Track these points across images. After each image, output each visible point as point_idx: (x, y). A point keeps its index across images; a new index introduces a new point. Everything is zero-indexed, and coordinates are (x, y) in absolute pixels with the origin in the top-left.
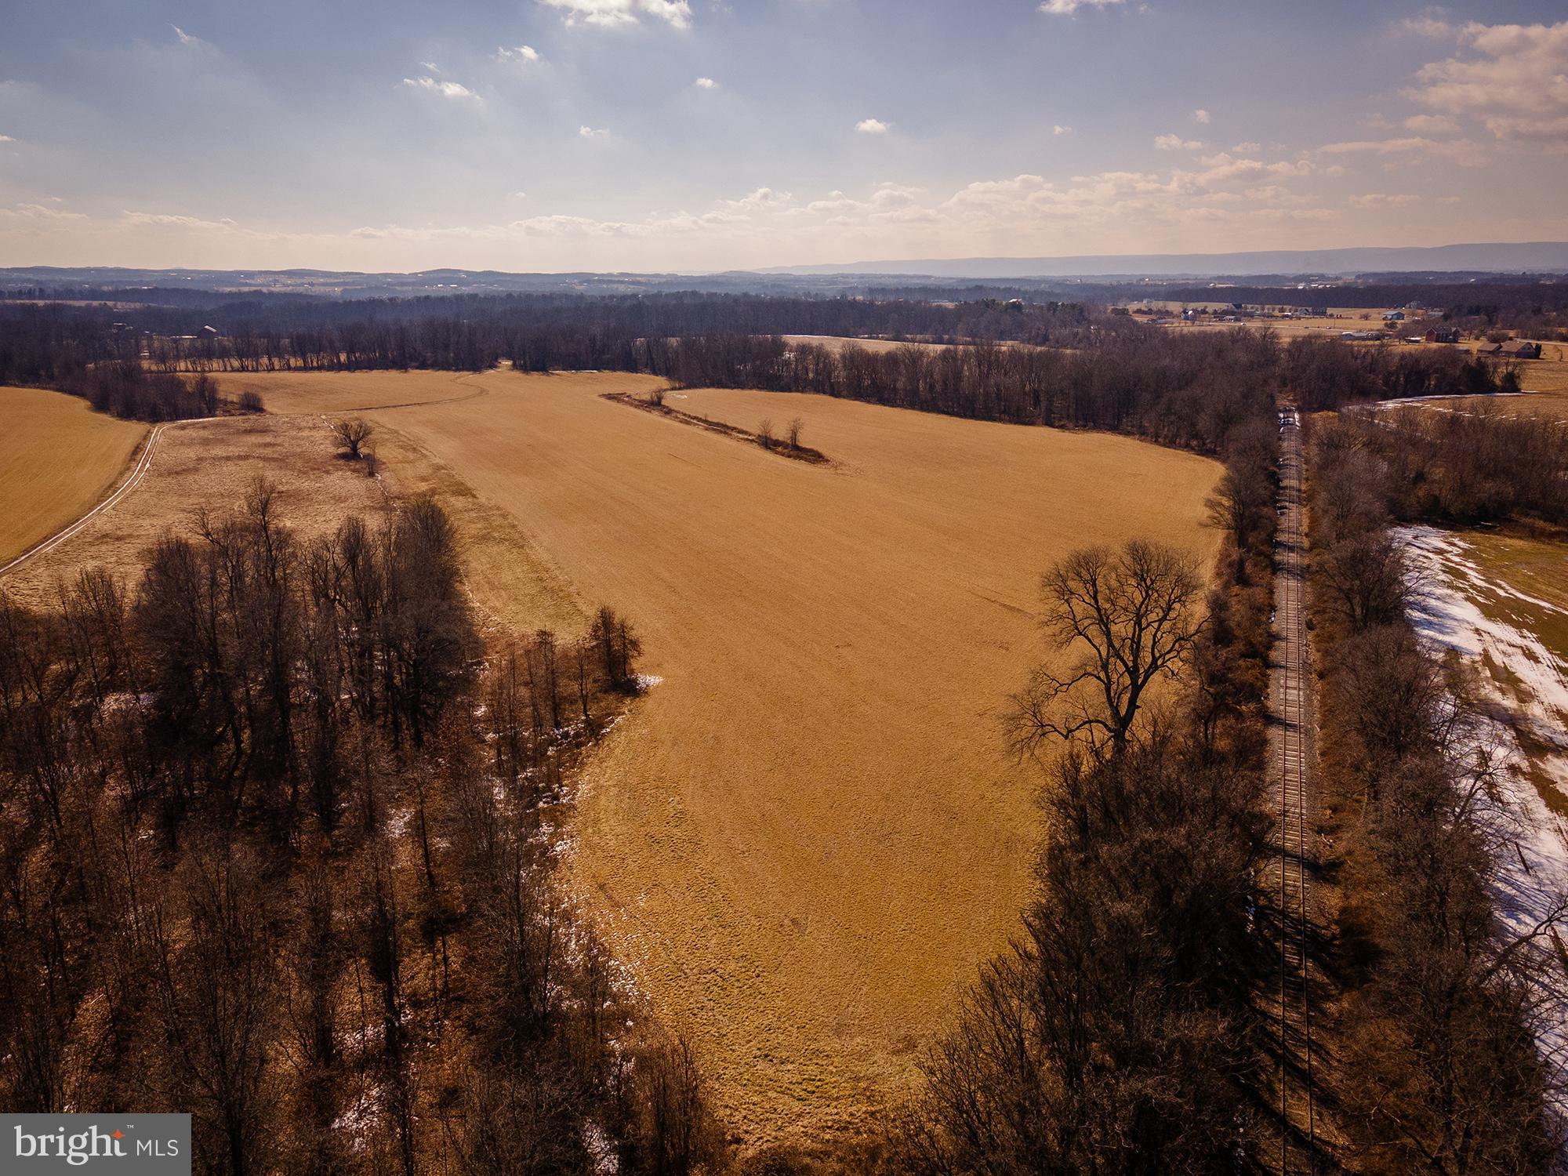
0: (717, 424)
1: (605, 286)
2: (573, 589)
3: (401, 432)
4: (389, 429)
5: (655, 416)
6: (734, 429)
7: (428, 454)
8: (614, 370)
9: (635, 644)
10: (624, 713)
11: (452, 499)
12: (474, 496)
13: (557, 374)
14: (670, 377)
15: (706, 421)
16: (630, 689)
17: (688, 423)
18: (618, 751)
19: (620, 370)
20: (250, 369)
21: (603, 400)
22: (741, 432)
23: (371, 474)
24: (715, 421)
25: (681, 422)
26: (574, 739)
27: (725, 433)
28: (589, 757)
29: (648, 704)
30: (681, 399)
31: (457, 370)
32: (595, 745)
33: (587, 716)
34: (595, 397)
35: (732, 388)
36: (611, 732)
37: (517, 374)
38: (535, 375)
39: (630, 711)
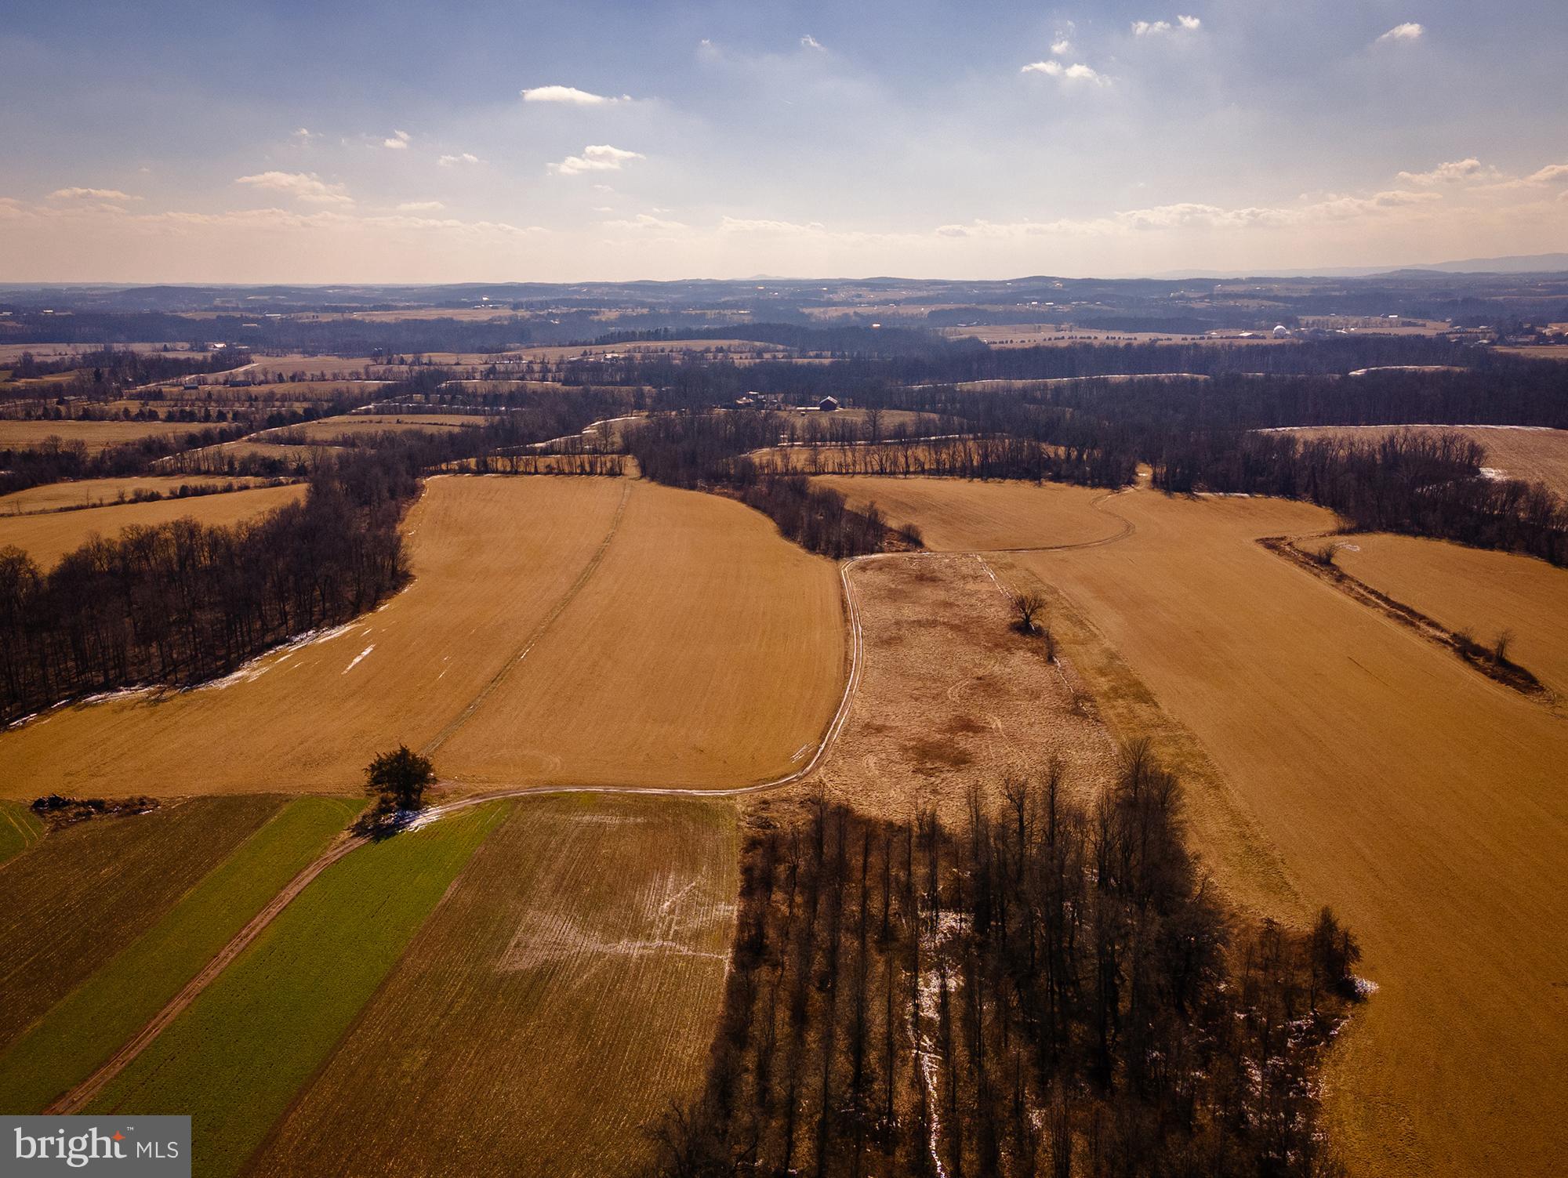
0: (1401, 607)
1: (1232, 303)
2: (1276, 854)
3: (1062, 593)
4: (1049, 587)
5: (1323, 585)
6: (1422, 618)
7: (1097, 632)
8: (1268, 493)
9: (1356, 951)
10: (1347, 1018)
11: (1137, 706)
12: (1156, 705)
13: (1204, 499)
14: (1335, 510)
15: (1386, 600)
16: (1350, 993)
17: (1365, 601)
18: (1347, 1057)
19: (1277, 494)
20: (888, 471)
21: (1261, 549)
22: (1432, 624)
23: (1050, 660)
24: (1400, 601)
25: (1357, 599)
26: (1307, 1034)
27: (1412, 624)
28: (1323, 1056)
29: (1370, 1012)
30: (1353, 550)
31: (1094, 486)
32: (1327, 1046)
33: (1315, 1012)
34: (1249, 541)
35: (1415, 535)
36: (1338, 1035)
37: (1158, 495)
38: (1179, 498)
39: (1353, 1016)
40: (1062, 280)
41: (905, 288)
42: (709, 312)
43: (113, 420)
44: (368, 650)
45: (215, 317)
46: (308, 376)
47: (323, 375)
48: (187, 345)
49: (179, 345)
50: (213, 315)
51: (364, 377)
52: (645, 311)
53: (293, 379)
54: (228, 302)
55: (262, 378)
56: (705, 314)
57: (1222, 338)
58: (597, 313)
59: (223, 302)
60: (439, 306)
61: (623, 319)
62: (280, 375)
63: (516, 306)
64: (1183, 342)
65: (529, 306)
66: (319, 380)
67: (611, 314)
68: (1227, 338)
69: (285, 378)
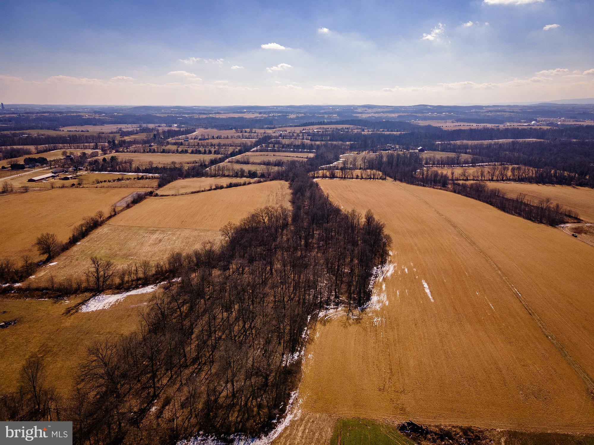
40: (430, 106)
41: (380, 108)
42: (325, 115)
43: (173, 153)
44: (426, 285)
45: (167, 116)
46: (223, 137)
47: (228, 136)
48: (165, 125)
49: (163, 125)
50: (166, 115)
51: (242, 138)
52: (303, 115)
53: (217, 138)
54: (166, 111)
55: (207, 137)
56: (324, 116)
57: (518, 126)
58: (288, 115)
59: (165, 111)
60: (234, 113)
61: (298, 118)
62: (213, 136)
63: (260, 113)
64: (504, 127)
65: (265, 113)
66: (226, 138)
67: (293, 116)
68: (520, 126)
69: (215, 137)
